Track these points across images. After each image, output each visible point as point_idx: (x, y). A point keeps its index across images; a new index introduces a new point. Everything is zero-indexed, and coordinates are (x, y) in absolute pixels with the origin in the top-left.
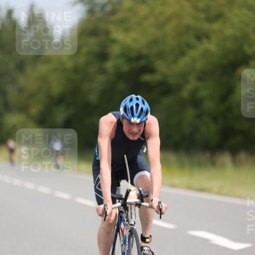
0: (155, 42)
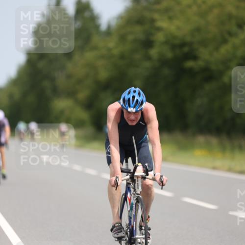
0: (198, 30)
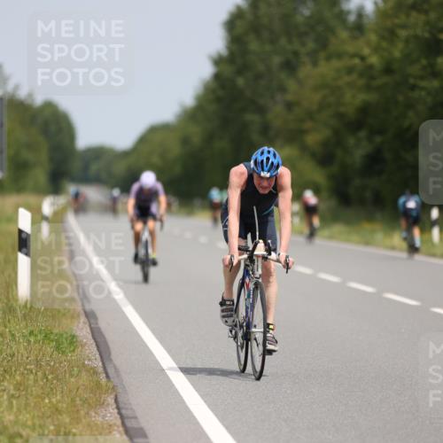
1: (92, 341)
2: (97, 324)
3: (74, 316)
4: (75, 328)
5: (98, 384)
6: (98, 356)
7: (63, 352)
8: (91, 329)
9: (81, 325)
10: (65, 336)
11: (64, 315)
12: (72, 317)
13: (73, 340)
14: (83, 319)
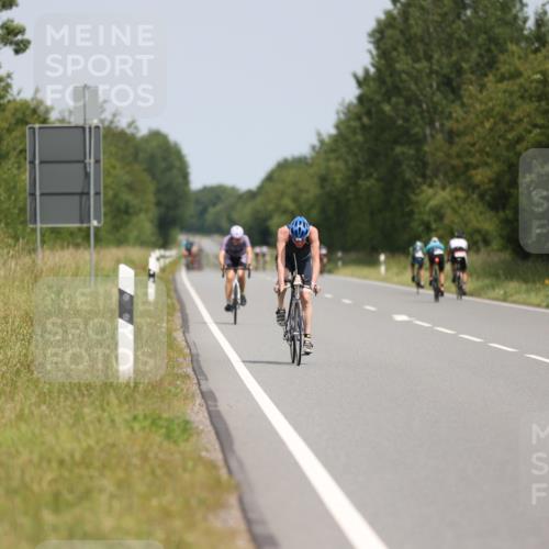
1: (210, 428)
2: (216, 406)
3: (188, 397)
4: (189, 411)
5: (218, 482)
6: (217, 446)
7: (175, 442)
8: (209, 413)
9: (196, 409)
10: (176, 422)
11: (176, 395)
12: (186, 398)
13: (187, 427)
14: (199, 400)
